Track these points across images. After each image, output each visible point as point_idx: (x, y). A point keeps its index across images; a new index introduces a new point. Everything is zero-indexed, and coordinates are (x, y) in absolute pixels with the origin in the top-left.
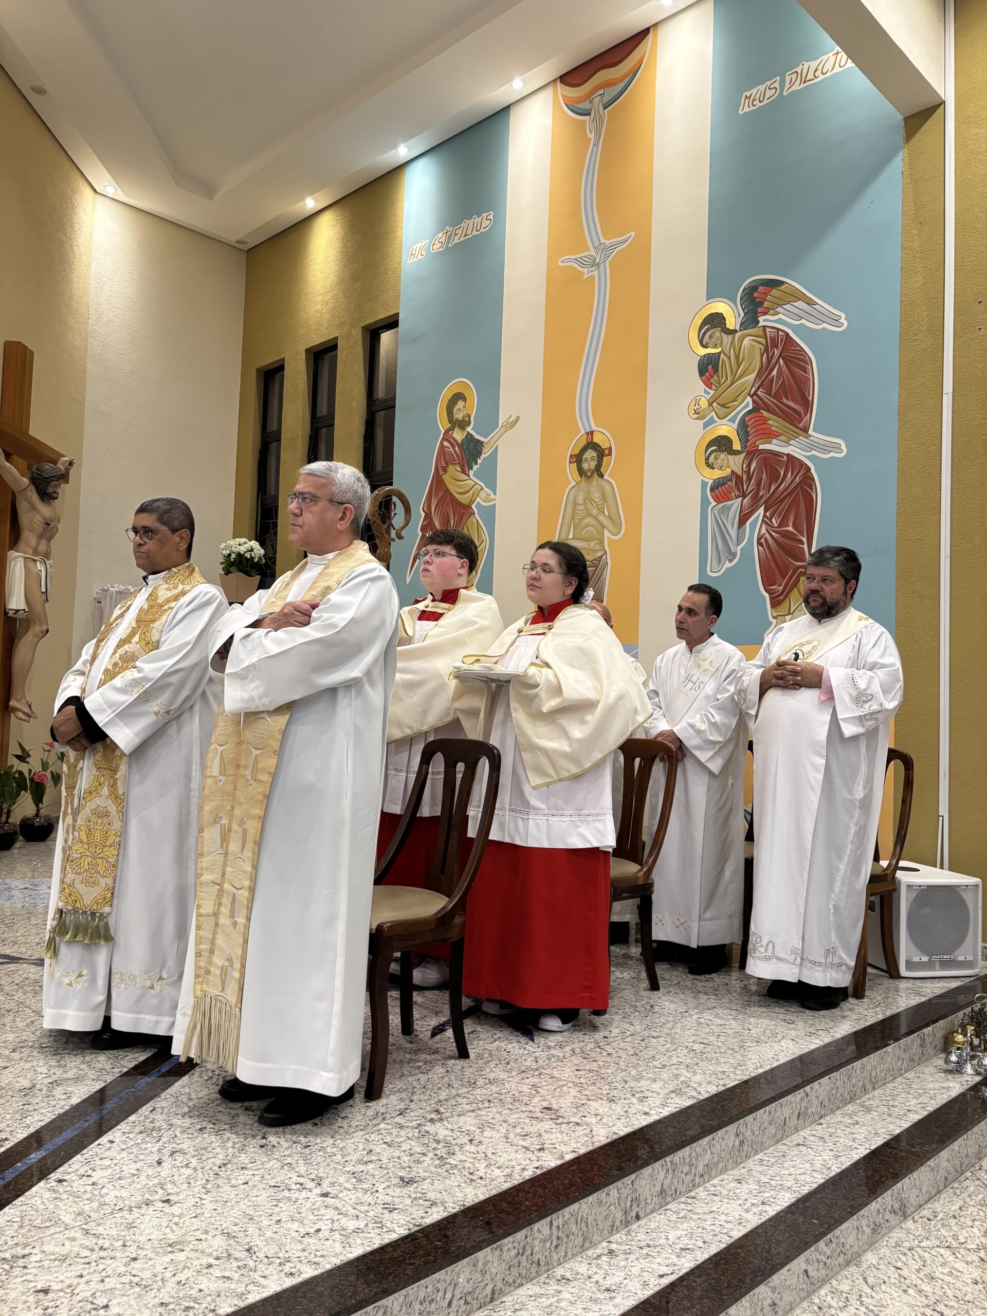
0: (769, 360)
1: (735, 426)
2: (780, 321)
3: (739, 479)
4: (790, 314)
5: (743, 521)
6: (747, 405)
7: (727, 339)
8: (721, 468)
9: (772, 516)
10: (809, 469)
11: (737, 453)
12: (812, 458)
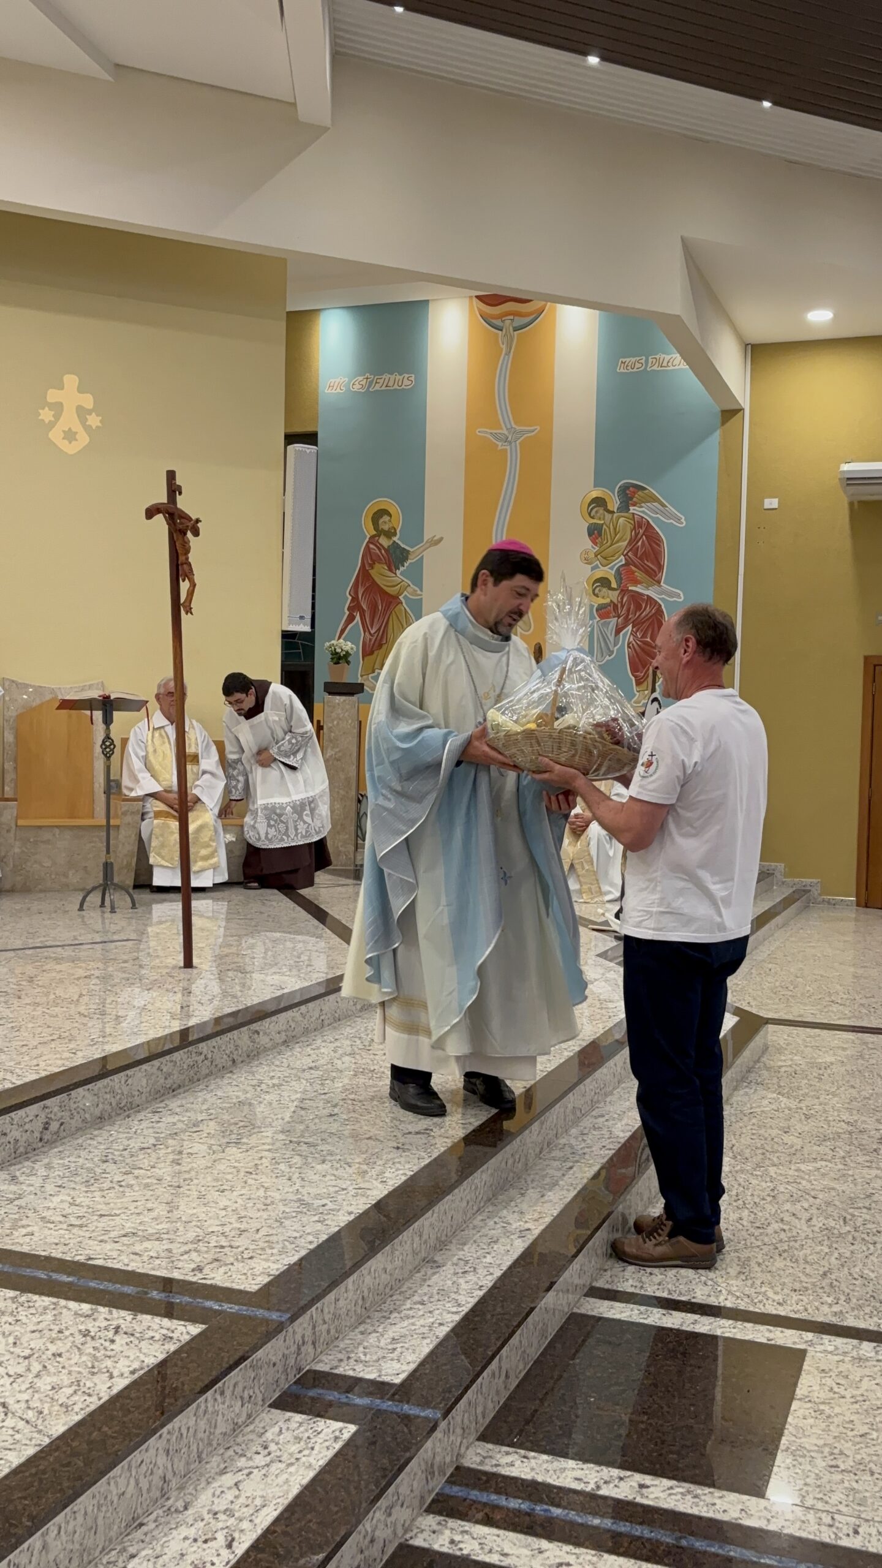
0: (636, 535)
1: (613, 572)
2: (643, 512)
3: (615, 606)
4: (649, 508)
5: (618, 631)
6: (621, 561)
7: (608, 516)
8: (603, 597)
9: (637, 631)
10: (660, 606)
11: (614, 589)
12: (661, 599)
